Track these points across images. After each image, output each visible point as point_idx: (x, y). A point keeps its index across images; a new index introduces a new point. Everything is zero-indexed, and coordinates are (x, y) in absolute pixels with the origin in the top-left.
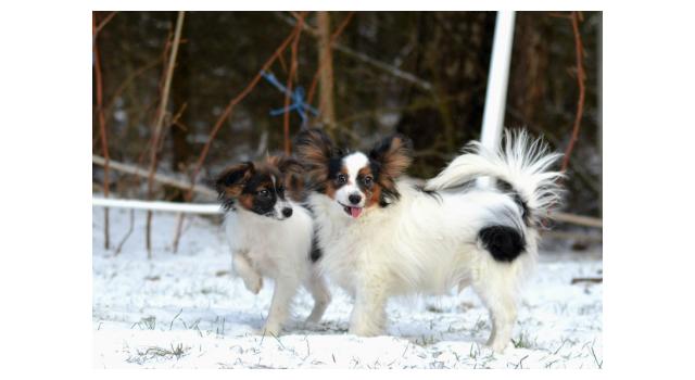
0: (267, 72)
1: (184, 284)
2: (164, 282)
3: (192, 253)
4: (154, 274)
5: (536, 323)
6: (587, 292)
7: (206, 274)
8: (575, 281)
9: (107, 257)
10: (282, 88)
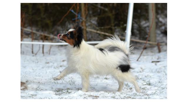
0: (71, 10)
1: (55, 65)
2: (51, 64)
3: (55, 55)
4: (47, 62)
5: (149, 77)
6: (156, 65)
7: (60, 61)
8: (153, 62)
9: (33, 56)
10: (75, 13)
